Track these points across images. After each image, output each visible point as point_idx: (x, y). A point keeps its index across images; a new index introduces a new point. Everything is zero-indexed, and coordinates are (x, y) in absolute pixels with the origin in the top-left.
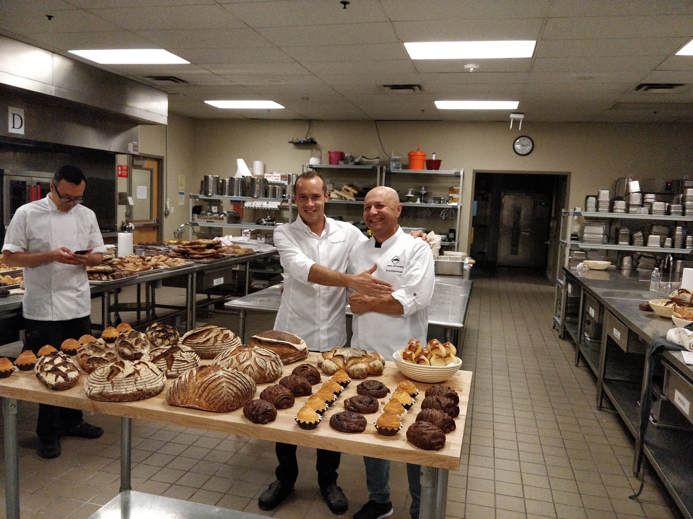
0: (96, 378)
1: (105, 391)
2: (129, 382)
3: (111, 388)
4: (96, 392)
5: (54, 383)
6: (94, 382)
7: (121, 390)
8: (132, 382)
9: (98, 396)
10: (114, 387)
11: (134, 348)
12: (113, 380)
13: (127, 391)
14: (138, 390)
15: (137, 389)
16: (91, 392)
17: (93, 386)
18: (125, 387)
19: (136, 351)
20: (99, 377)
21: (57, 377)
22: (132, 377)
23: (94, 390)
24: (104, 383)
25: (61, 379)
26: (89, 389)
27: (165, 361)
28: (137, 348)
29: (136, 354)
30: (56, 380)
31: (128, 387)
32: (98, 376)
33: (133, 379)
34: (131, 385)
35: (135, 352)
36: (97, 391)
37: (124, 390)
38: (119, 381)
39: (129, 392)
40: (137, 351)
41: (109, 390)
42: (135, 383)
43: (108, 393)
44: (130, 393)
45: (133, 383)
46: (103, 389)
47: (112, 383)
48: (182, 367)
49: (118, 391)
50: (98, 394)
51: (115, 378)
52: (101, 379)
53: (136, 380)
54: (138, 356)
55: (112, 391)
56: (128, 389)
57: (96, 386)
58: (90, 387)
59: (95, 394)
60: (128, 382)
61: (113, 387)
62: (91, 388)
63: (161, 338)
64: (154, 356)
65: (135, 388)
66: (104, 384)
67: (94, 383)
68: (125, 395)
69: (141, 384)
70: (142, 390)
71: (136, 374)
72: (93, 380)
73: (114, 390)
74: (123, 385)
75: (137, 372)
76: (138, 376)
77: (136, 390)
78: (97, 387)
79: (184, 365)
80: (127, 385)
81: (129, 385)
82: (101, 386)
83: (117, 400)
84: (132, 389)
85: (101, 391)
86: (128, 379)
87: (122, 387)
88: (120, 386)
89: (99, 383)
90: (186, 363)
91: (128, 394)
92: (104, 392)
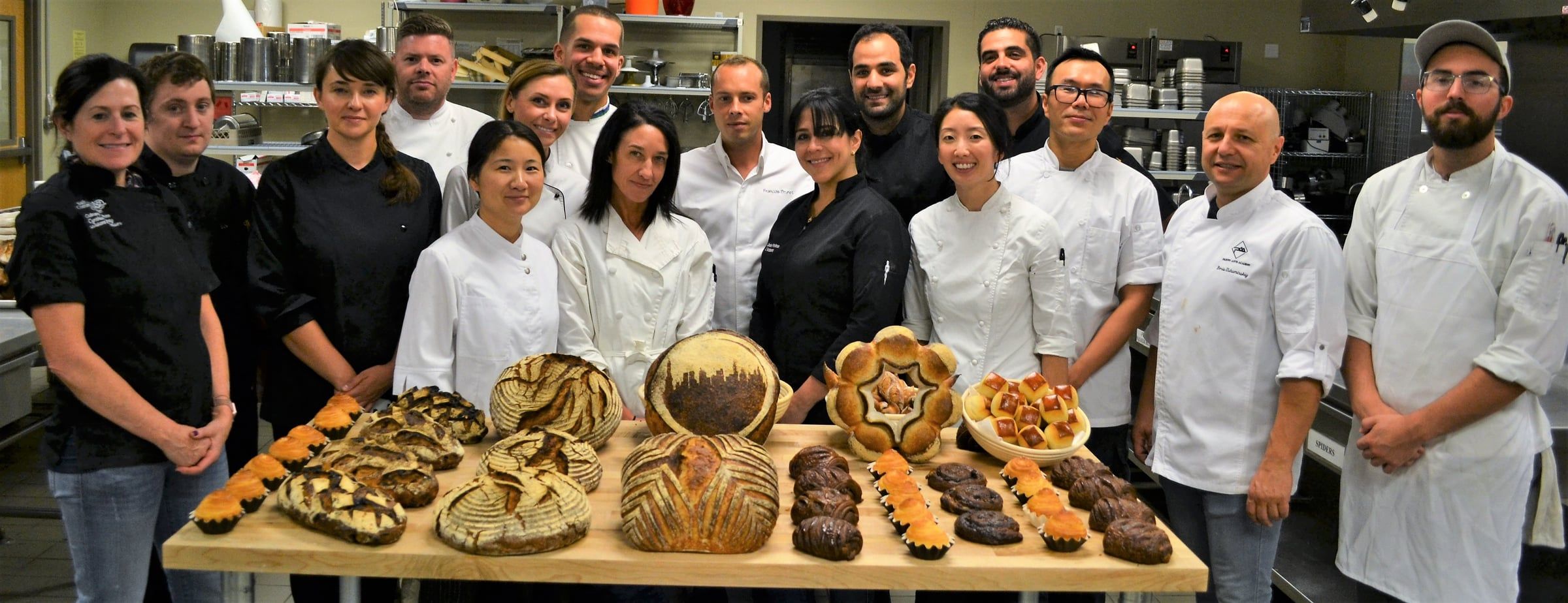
0: (478, 510)
1: (510, 534)
2: (550, 511)
3: (520, 527)
4: (489, 538)
5: (375, 530)
6: (477, 518)
7: (541, 529)
8: (554, 510)
9: (496, 546)
10: (527, 525)
11: (440, 446)
12: (517, 510)
13: (551, 530)
14: (570, 527)
15: (567, 524)
16: (477, 538)
17: (479, 528)
18: (547, 522)
19: (444, 450)
20: (483, 508)
21: (378, 517)
22: (549, 503)
23: (486, 535)
24: (501, 518)
25: (387, 522)
26: (470, 534)
27: (554, 464)
28: (445, 445)
29: (446, 457)
30: (378, 525)
31: (552, 521)
32: (477, 505)
33: (553, 504)
34: (555, 516)
35: (443, 454)
36: (493, 537)
37: (546, 528)
38: (531, 511)
39: (556, 532)
40: (446, 451)
41: (516, 531)
42: (560, 512)
43: (517, 538)
44: (558, 534)
45: (557, 513)
46: (505, 532)
47: (519, 517)
48: (584, 473)
49: (534, 531)
50: (494, 543)
51: (521, 507)
52: (491, 511)
53: (560, 507)
54: (449, 461)
55: (522, 534)
56: (553, 526)
57: (486, 526)
58: (472, 530)
59: (487, 543)
60: (547, 513)
61: (523, 525)
62: (475, 532)
63: (459, 418)
64: (526, 457)
65: (563, 522)
66: (502, 521)
67: (477, 522)
68: (551, 538)
69: (570, 513)
70: (574, 526)
71: (553, 495)
72: (469, 514)
73: (529, 531)
74: (543, 519)
75: (551, 490)
76: (558, 498)
77: (566, 527)
78: (486, 529)
79: (586, 470)
80: (548, 518)
81: (551, 518)
82: (497, 525)
83: (534, 550)
84: (559, 525)
85: (501, 535)
86: (545, 507)
87: (541, 523)
88: (536, 521)
89: (490, 519)
90: (588, 465)
91: (554, 536)
92: (508, 537)
